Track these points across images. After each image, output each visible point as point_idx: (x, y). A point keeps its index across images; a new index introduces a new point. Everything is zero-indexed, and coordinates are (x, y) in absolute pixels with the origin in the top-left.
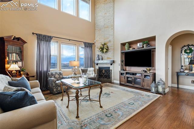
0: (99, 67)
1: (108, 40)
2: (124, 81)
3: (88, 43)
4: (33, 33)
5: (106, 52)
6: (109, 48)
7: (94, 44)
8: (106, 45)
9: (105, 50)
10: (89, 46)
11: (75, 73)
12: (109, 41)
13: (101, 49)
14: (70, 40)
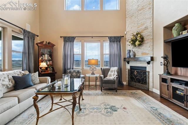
0: (130, 66)
1: (143, 27)
2: (167, 93)
3: (114, 37)
4: (61, 37)
5: (139, 45)
6: (145, 39)
7: (123, 37)
8: (139, 35)
9: (137, 43)
10: (116, 40)
11: (93, 72)
12: (145, 28)
13: (131, 42)
14: (92, 37)
